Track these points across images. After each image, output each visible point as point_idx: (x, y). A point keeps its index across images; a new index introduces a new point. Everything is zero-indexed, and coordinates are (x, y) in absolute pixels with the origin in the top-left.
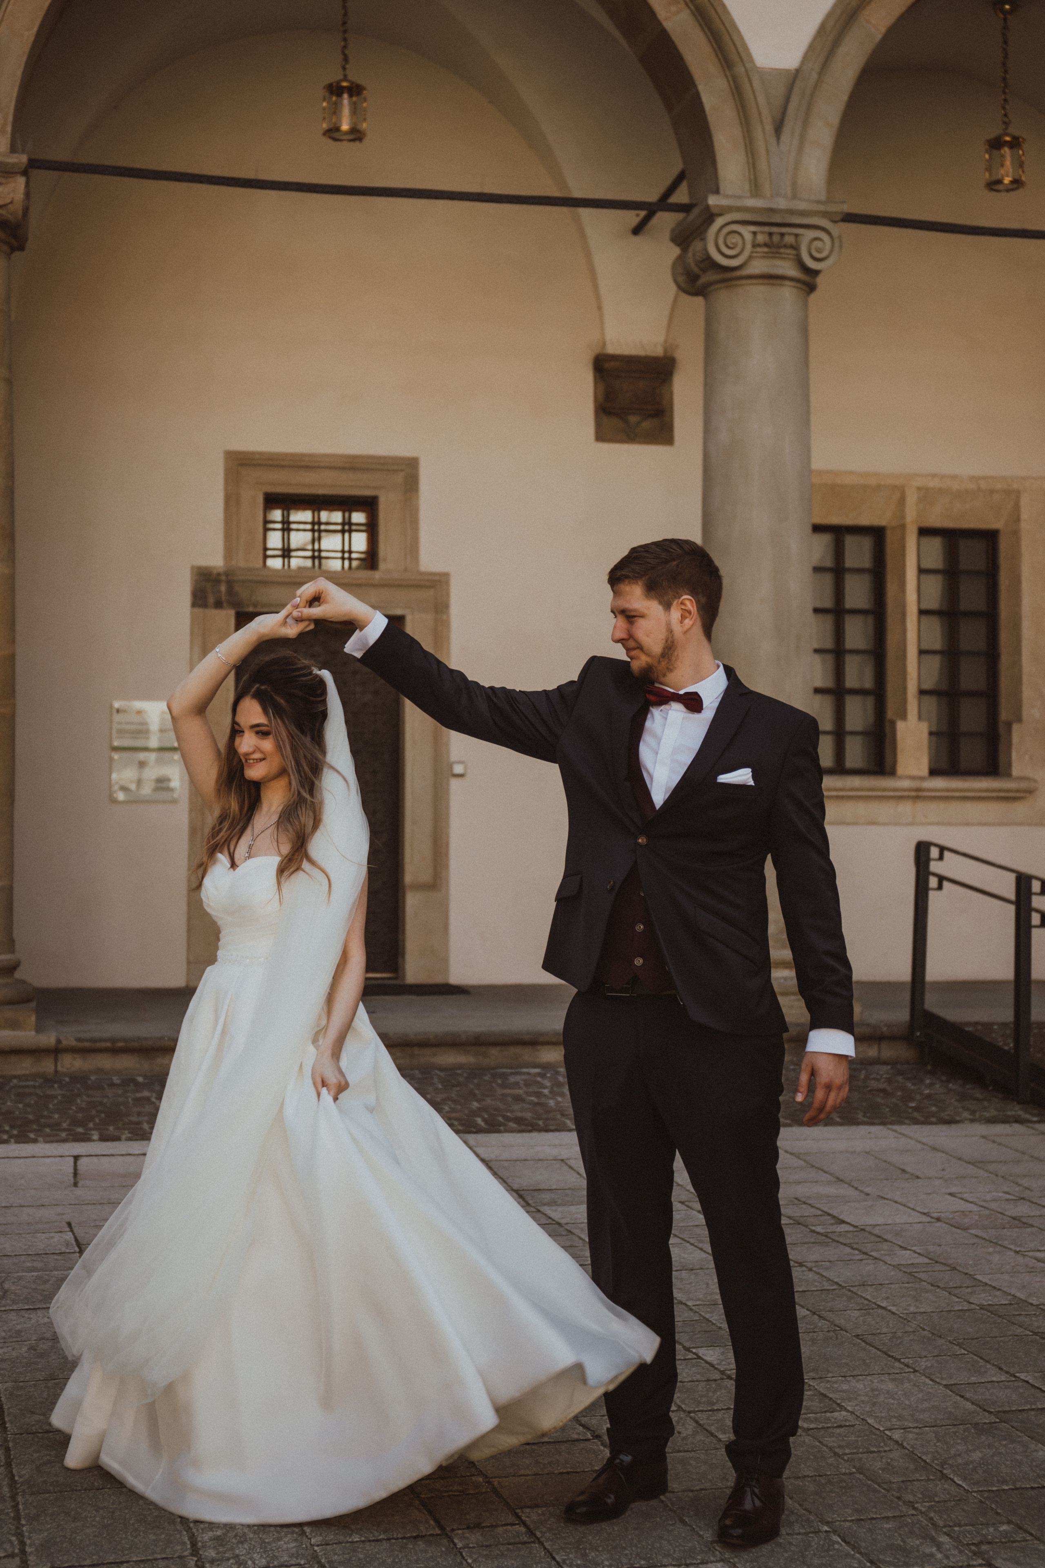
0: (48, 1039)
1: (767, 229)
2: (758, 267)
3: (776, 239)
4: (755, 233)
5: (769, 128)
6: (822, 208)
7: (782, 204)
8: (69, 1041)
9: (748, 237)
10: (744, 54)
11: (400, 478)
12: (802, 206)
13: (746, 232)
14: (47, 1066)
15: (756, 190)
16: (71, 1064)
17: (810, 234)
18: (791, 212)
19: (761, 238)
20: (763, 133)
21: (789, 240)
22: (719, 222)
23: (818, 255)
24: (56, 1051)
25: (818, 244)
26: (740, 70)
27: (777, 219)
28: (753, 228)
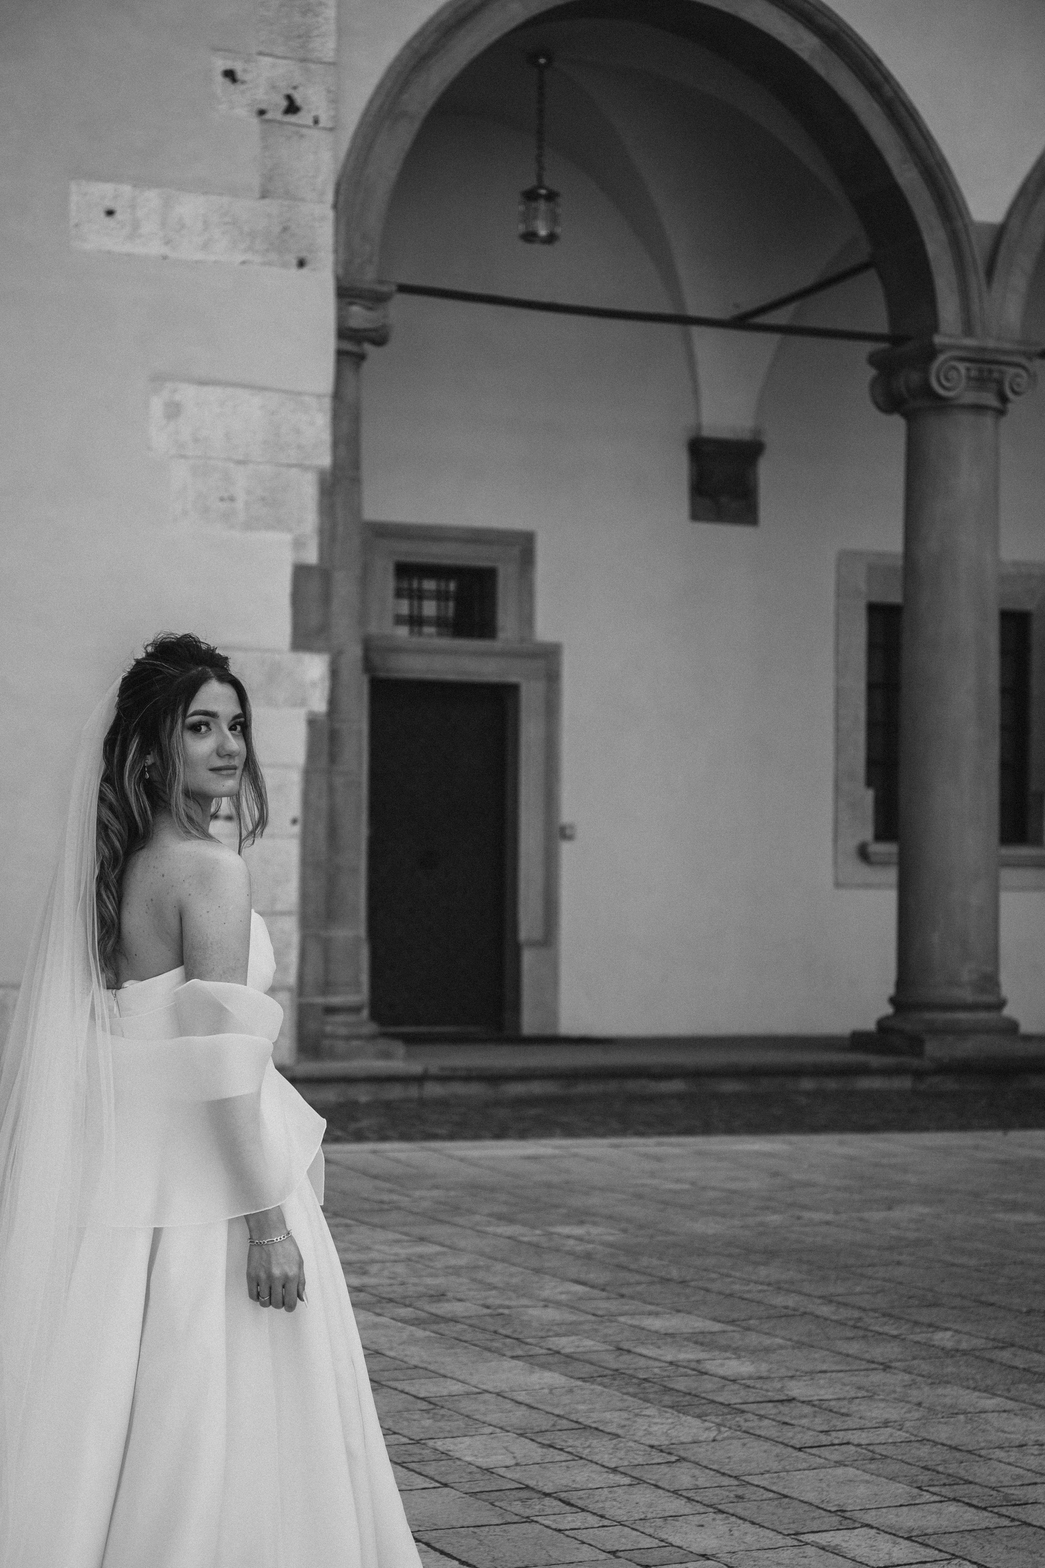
0: (416, 1068)
1: (979, 365)
2: (970, 397)
3: (985, 374)
4: (968, 369)
5: (982, 274)
6: (1022, 348)
7: (991, 343)
8: (434, 1070)
9: (963, 371)
10: (962, 210)
11: (516, 551)
12: (1007, 346)
13: (962, 367)
14: (413, 1091)
15: (968, 329)
16: (433, 1090)
17: (1012, 371)
18: (997, 351)
19: (973, 373)
20: (976, 280)
21: (996, 375)
22: (941, 358)
23: (1016, 388)
24: (420, 1079)
25: (1018, 380)
26: (959, 224)
27: (987, 356)
28: (968, 365)
